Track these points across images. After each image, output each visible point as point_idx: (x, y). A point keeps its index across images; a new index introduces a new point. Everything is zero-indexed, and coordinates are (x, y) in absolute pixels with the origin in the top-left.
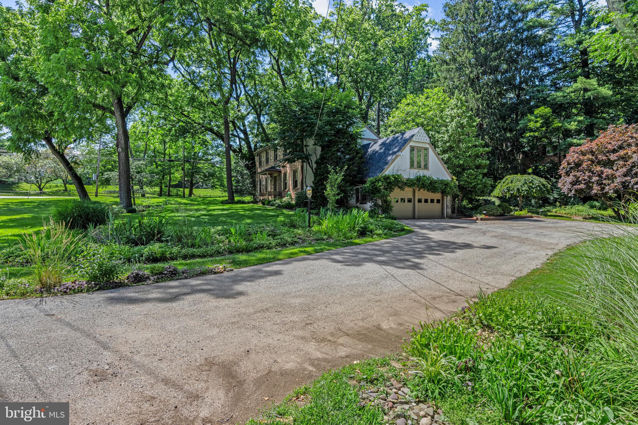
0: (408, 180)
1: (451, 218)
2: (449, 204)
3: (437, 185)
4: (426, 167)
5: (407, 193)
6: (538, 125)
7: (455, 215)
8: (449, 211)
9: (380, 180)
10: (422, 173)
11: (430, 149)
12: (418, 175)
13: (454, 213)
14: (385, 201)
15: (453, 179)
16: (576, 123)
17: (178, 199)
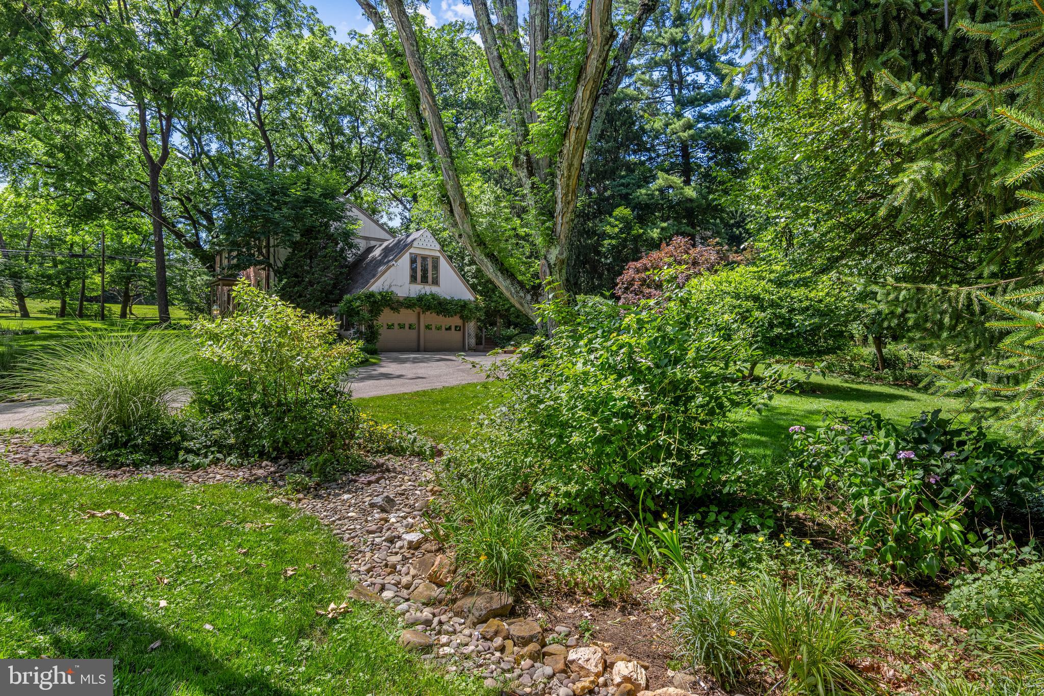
0: (406, 299)
1: (475, 351)
2: (473, 334)
3: (449, 307)
4: (436, 282)
5: (407, 316)
6: (617, 230)
7: (482, 347)
8: (473, 341)
9: (359, 298)
10: (428, 289)
11: (441, 258)
12: (423, 292)
13: (481, 344)
14: (370, 327)
15: (477, 299)
16: (658, 231)
17: (86, 322)
